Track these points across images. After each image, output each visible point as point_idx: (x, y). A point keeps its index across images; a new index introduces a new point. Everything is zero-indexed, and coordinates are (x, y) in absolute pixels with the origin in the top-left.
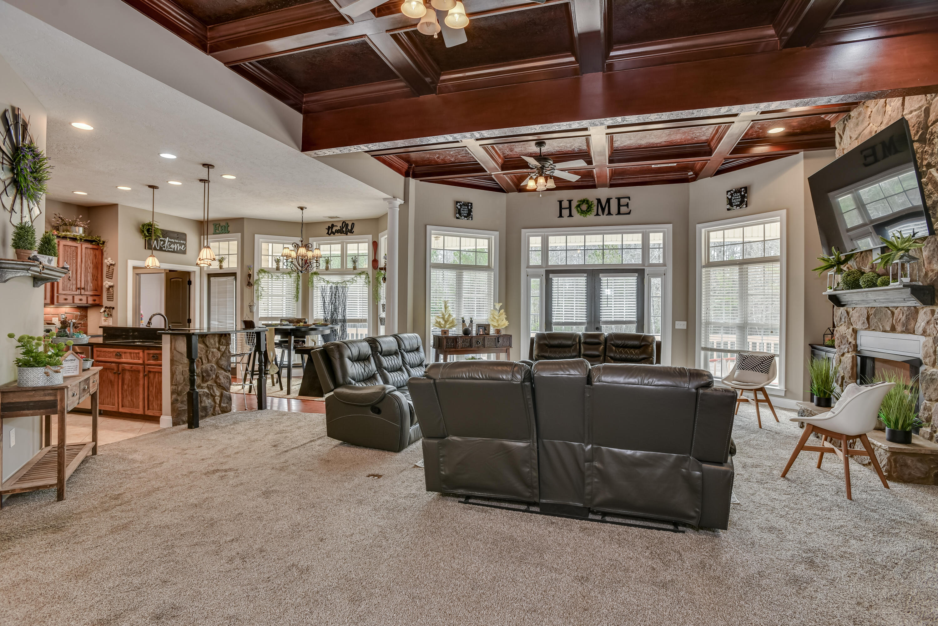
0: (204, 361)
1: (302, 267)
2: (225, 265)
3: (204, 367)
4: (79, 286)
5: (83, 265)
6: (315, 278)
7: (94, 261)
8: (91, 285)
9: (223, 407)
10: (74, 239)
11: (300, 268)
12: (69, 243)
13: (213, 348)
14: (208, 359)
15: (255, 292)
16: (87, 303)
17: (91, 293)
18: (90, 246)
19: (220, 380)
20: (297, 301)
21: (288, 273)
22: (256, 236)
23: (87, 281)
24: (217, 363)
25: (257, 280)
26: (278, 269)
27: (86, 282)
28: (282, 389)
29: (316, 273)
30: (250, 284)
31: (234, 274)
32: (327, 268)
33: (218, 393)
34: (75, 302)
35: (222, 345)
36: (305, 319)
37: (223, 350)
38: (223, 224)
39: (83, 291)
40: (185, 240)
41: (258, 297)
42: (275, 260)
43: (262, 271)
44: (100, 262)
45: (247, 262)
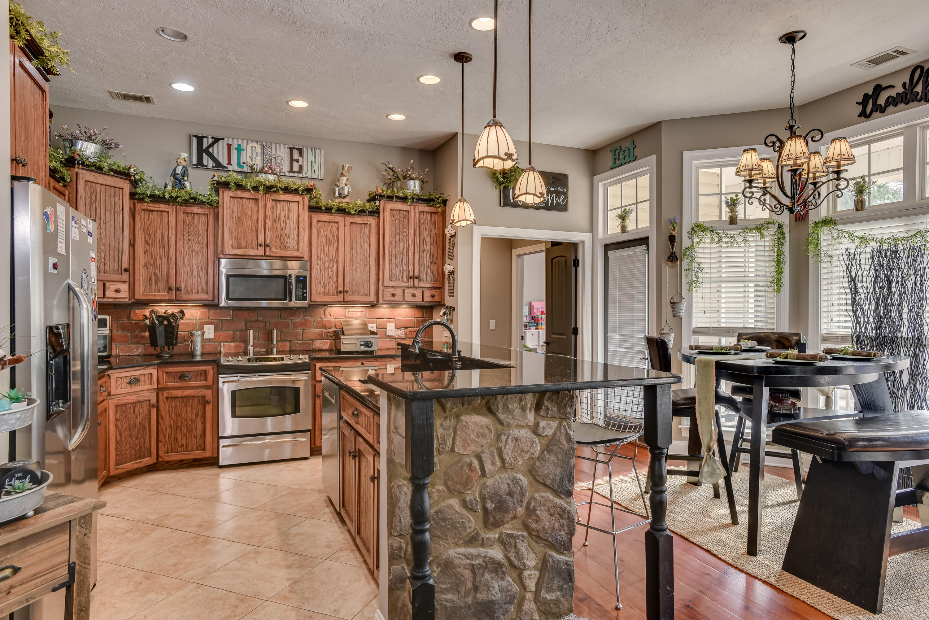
0: (488, 466)
1: (792, 197)
2: (631, 225)
3: (489, 482)
4: (411, 274)
5: (417, 240)
6: (825, 235)
7: (433, 232)
8: (429, 271)
9: (545, 602)
10: (404, 199)
11: (787, 202)
12: (399, 206)
13: (519, 426)
14: (503, 460)
15: (684, 273)
16: (423, 301)
17: (429, 285)
18: (425, 208)
19: (538, 521)
20: (778, 290)
21: (757, 228)
22: (687, 155)
23: (423, 265)
24: (532, 472)
25: (687, 249)
26: (733, 221)
27: (421, 266)
28: (735, 521)
29: (826, 222)
30: (673, 258)
31: (644, 241)
32: (860, 205)
33: (531, 561)
34: (406, 299)
35: (545, 417)
36: (798, 334)
37: (549, 432)
38: (626, 145)
39: (416, 281)
40: (566, 185)
41: (691, 284)
42: (727, 202)
43: (699, 228)
44: (441, 233)
45: (667, 214)
